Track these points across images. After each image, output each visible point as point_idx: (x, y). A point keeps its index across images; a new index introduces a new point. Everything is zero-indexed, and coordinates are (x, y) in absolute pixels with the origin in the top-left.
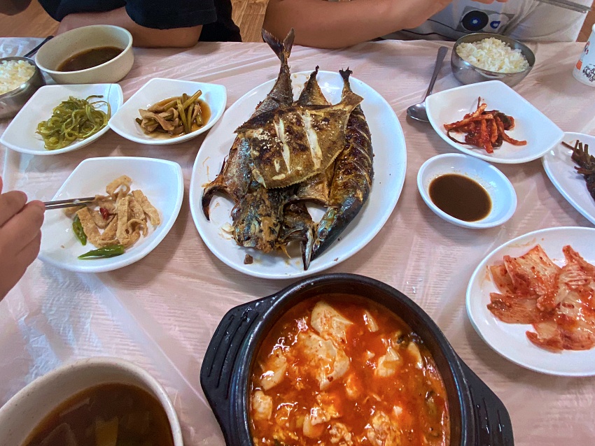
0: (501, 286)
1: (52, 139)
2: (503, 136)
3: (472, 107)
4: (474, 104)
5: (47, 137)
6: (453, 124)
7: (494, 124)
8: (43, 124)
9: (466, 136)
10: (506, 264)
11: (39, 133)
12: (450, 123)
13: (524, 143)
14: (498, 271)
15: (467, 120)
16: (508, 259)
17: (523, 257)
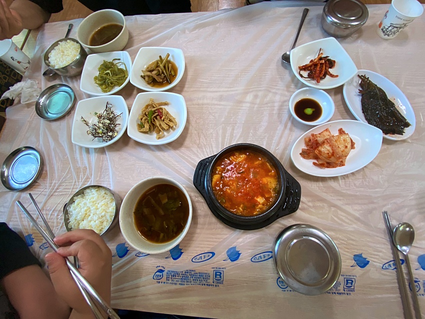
0: (307, 145)
1: (104, 86)
2: (328, 72)
3: (315, 55)
4: (317, 54)
5: (101, 85)
6: (303, 66)
7: (324, 66)
8: (96, 78)
9: (309, 73)
10: (311, 137)
11: (96, 83)
12: (302, 66)
13: (337, 76)
14: (307, 140)
15: (311, 64)
16: (313, 135)
17: (320, 134)
